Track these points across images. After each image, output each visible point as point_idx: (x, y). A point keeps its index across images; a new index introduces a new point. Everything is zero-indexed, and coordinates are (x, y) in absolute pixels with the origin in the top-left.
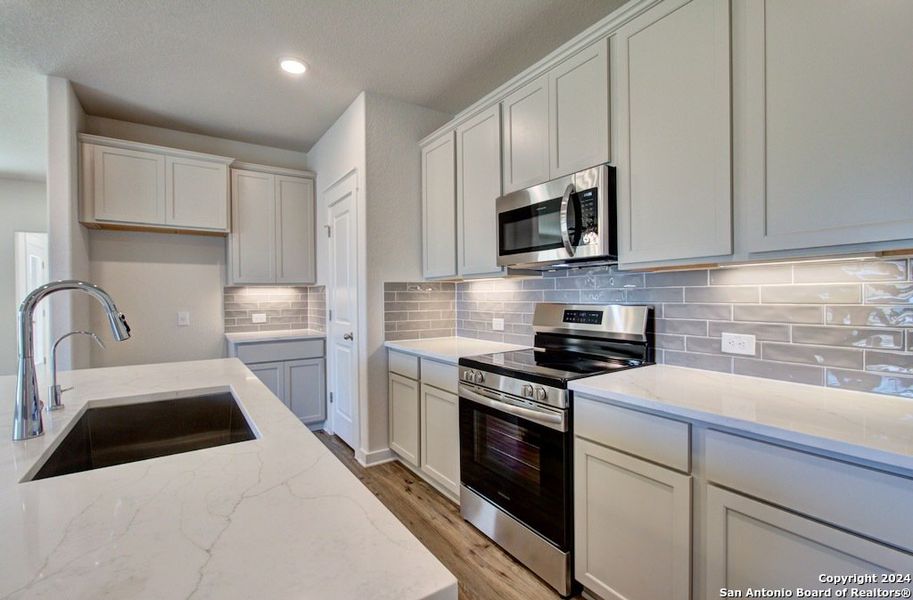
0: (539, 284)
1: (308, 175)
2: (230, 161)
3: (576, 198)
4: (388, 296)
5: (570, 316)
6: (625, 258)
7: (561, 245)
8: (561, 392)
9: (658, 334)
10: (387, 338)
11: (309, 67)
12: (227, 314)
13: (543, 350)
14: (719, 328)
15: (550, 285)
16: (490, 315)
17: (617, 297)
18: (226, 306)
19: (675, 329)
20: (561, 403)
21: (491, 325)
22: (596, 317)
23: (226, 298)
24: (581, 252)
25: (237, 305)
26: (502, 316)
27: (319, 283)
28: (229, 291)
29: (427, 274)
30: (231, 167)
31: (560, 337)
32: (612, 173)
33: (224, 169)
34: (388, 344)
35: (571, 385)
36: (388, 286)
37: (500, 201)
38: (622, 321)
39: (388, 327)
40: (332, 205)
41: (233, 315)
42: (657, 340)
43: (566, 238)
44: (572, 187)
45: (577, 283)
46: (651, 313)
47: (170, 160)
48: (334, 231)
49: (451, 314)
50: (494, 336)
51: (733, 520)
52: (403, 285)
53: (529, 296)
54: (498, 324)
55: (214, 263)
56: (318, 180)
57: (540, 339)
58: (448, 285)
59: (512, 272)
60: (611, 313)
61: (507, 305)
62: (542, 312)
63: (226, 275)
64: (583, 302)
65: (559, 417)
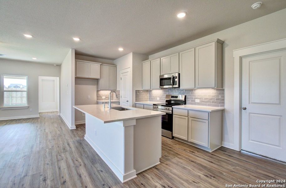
0: (166, 91)
1: (115, 66)
2: (101, 64)
3: (174, 78)
4: (136, 93)
5: (172, 97)
6: (181, 87)
7: (171, 85)
8: (171, 108)
9: (186, 100)
10: (136, 101)
11: (124, 49)
12: (97, 96)
13: (167, 103)
14: (195, 98)
15: (168, 91)
16: (157, 97)
17: (180, 93)
18: (97, 95)
19: (189, 99)
20: (171, 109)
21: (157, 99)
22: (177, 97)
23: (97, 93)
24: (175, 86)
25: (99, 94)
26: (159, 97)
27: (117, 90)
28: (98, 91)
29: (143, 88)
30: (101, 65)
31: (170, 101)
32: (179, 74)
33: (99, 65)
34: (136, 102)
35: (173, 107)
36: (136, 91)
37: (160, 76)
38: (181, 98)
39: (136, 99)
40: (122, 73)
41: (98, 97)
42: (186, 101)
43: (172, 83)
44: (173, 76)
45: (174, 91)
46: (185, 96)
47: (90, 64)
48: (123, 79)
49: (148, 97)
50: (158, 101)
51: (192, 121)
52: (139, 91)
53: (164, 93)
54: (158, 99)
55: (95, 85)
56: (117, 67)
57: (167, 101)
58: (147, 91)
59: (162, 89)
60: (179, 96)
61: (160, 95)
62: (167, 96)
63: (97, 88)
64: (175, 95)
65: (171, 111)
